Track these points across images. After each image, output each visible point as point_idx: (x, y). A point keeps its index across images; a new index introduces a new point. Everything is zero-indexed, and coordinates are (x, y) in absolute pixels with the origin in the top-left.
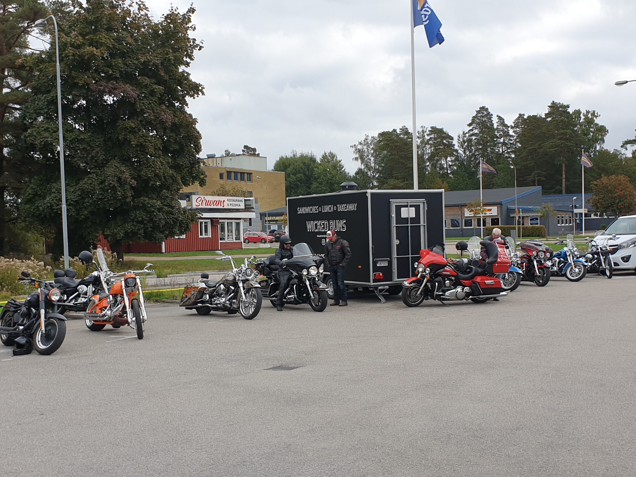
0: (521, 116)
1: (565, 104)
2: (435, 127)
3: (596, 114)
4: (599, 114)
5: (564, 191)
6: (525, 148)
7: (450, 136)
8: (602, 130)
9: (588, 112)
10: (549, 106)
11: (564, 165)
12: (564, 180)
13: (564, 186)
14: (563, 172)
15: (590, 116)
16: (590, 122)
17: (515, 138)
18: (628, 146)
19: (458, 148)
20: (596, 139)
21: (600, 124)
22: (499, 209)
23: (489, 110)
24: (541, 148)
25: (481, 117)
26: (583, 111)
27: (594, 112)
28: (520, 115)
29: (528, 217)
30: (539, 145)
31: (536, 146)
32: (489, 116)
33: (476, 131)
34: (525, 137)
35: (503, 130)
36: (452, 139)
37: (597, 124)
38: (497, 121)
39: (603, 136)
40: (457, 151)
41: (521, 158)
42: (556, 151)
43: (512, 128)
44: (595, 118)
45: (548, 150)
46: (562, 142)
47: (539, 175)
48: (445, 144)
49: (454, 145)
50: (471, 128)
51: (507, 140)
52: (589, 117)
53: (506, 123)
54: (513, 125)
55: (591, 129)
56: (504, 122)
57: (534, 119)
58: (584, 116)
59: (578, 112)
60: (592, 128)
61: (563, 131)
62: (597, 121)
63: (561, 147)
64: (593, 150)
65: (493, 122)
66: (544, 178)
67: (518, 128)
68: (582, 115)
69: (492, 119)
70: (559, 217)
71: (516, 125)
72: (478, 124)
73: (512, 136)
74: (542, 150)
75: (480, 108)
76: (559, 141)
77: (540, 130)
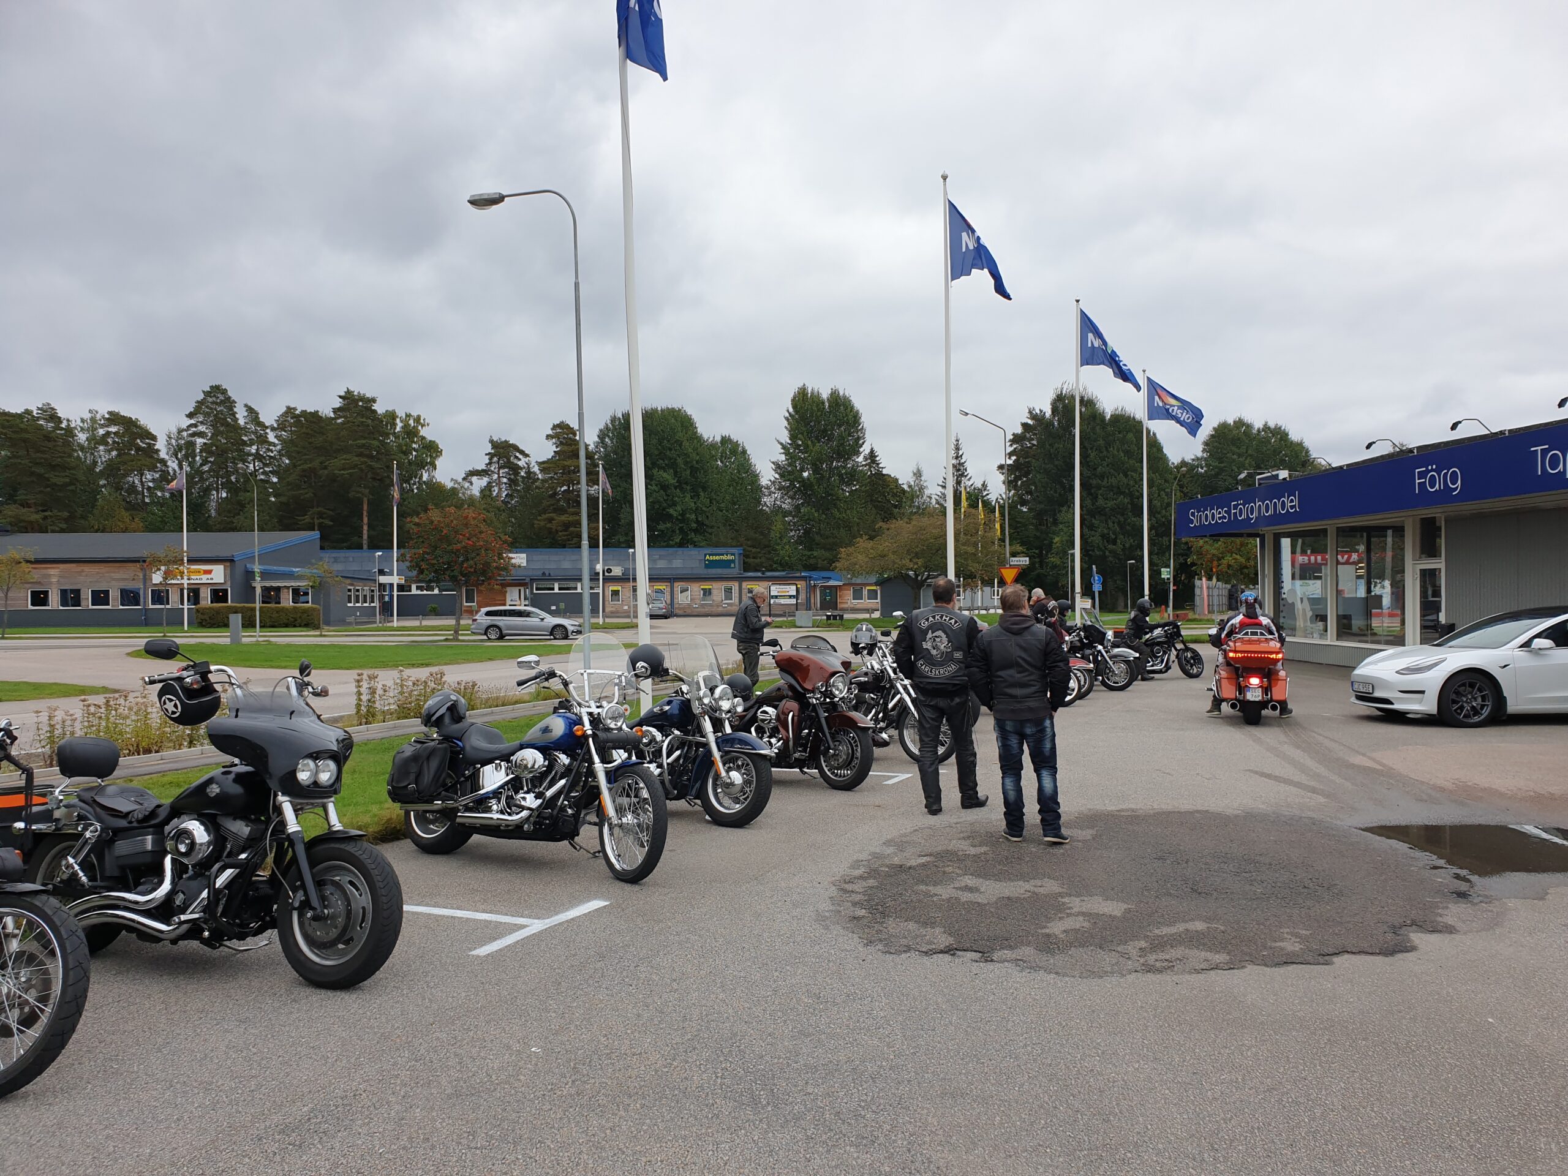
0: (290, 410)
1: (368, 395)
2: (118, 414)
3: (422, 421)
4: (426, 421)
5: (365, 547)
6: (295, 466)
7: (150, 434)
8: (432, 449)
9: (408, 416)
10: (340, 397)
11: (365, 500)
12: (365, 528)
13: (365, 537)
14: (365, 513)
15: (411, 422)
16: (411, 433)
17: (279, 447)
18: (474, 479)
19: (167, 457)
20: (422, 463)
21: (429, 438)
22: (228, 572)
23: (230, 393)
24: (325, 468)
25: (213, 403)
26: (401, 413)
27: (419, 417)
28: (288, 408)
29: (288, 588)
30: (321, 463)
31: (316, 464)
32: (229, 403)
33: (202, 428)
34: (297, 446)
35: (255, 433)
36: (154, 438)
37: (423, 438)
38: (246, 414)
39: (434, 459)
40: (163, 462)
41: (289, 484)
42: (351, 474)
43: (273, 429)
44: (420, 428)
45: (336, 472)
46: (362, 460)
47: (321, 515)
48: (138, 449)
49: (158, 451)
50: (192, 421)
51: (264, 450)
52: (410, 425)
53: (261, 420)
54: (276, 426)
55: (414, 446)
56: (257, 417)
57: (313, 417)
58: (401, 421)
59: (392, 416)
60: (415, 443)
61: (364, 442)
62: (423, 432)
63: (361, 470)
64: (417, 480)
65: (237, 416)
66: (331, 521)
67: (285, 431)
68: (398, 421)
69: (235, 410)
70: (350, 590)
71: (281, 425)
72: (207, 415)
73: (275, 445)
74: (326, 472)
75: (211, 387)
76: (357, 459)
77: (325, 437)
